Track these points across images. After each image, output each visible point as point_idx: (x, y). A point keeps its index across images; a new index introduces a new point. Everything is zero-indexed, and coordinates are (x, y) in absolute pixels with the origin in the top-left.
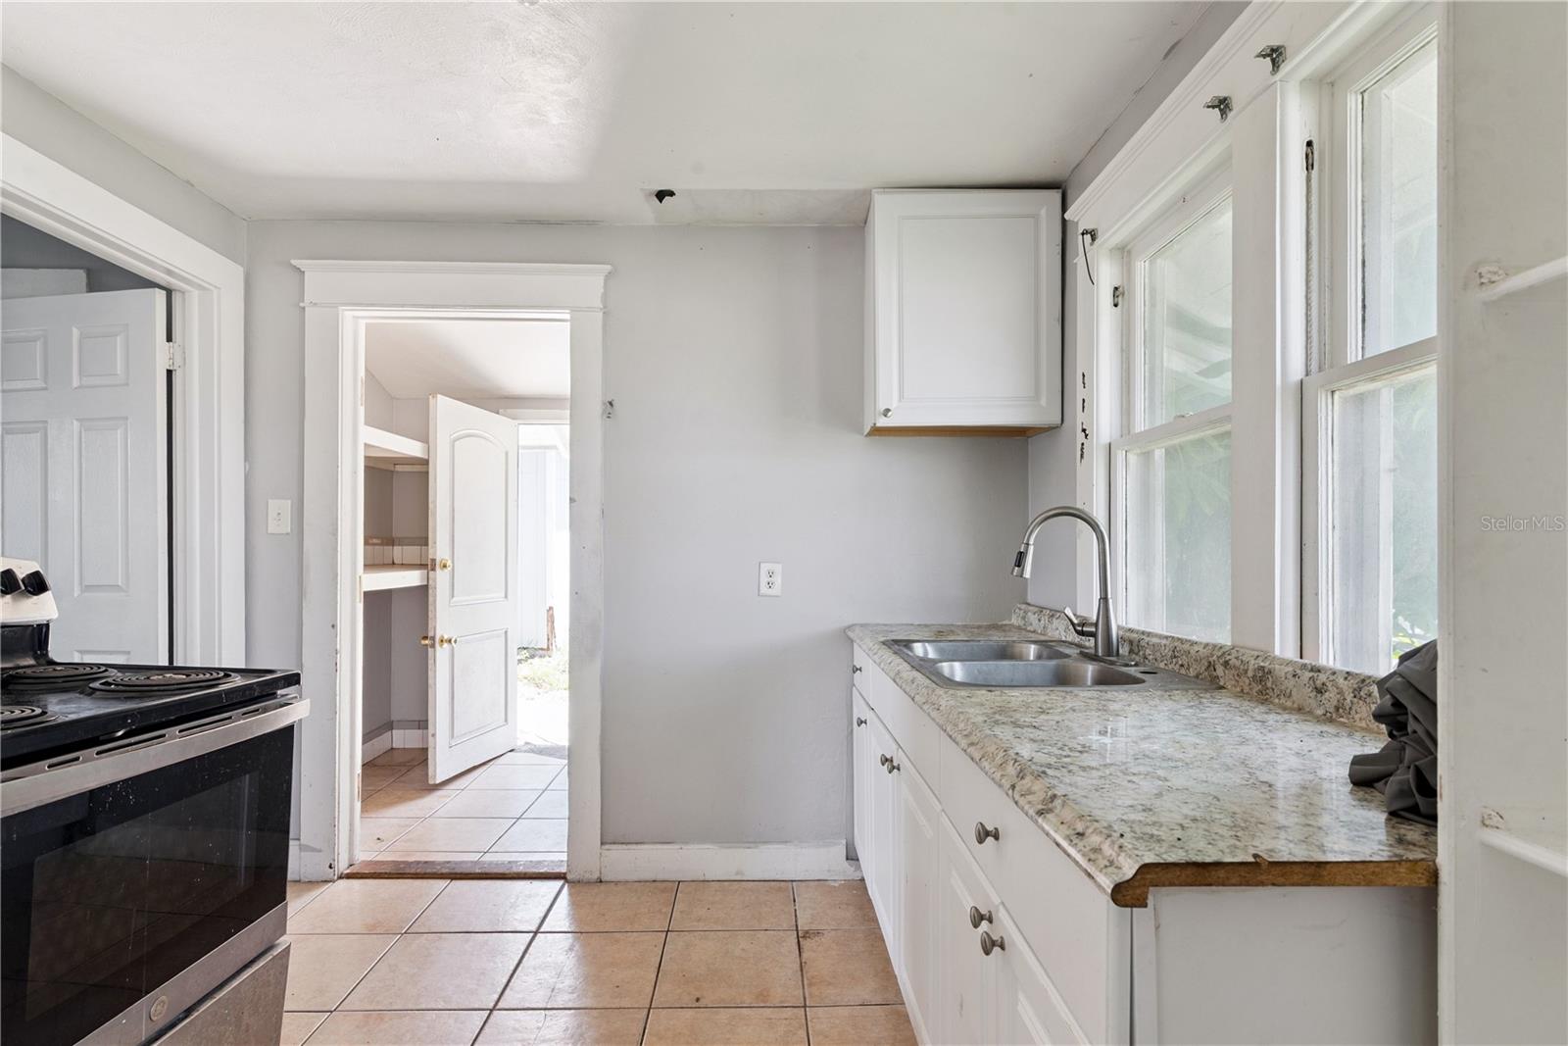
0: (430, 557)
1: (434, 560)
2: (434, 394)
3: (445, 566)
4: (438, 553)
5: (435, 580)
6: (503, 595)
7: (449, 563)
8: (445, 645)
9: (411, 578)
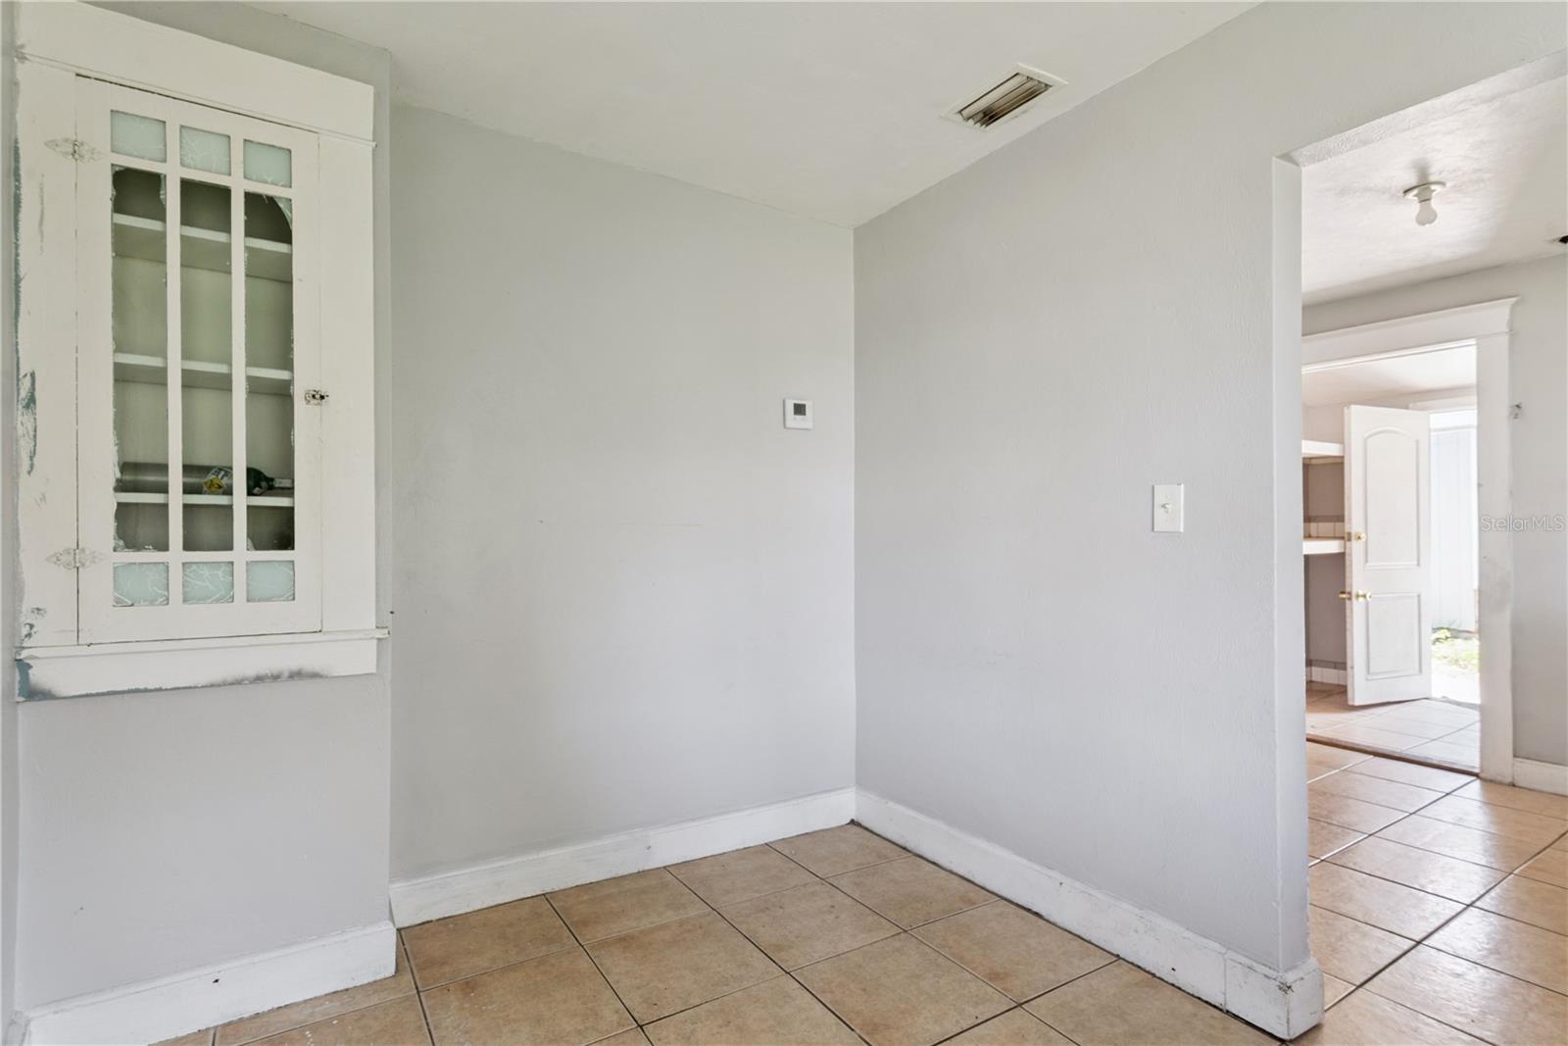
0: (1347, 530)
1: (1349, 534)
2: (1349, 403)
3: (1359, 538)
4: (1354, 528)
5: (1351, 548)
6: (1415, 563)
7: (1363, 535)
8: (1361, 599)
9: (1331, 547)
